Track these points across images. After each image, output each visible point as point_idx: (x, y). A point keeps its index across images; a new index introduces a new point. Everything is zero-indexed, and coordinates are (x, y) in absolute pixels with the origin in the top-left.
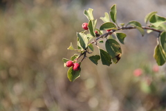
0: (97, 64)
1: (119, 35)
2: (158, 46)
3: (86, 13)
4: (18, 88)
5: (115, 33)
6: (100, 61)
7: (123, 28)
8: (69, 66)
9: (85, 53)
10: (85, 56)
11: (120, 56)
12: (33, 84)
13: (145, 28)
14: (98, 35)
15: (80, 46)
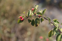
0: (29, 23)
1: (42, 19)
2: (52, 30)
3: (36, 6)
4: (5, 21)
5: (41, 17)
6: (31, 23)
7: (44, 18)
8: (20, 18)
9: (28, 17)
10: (27, 18)
11: (38, 25)
12: (11, 23)
13: (51, 22)
14: (35, 15)
15: (27, 14)
